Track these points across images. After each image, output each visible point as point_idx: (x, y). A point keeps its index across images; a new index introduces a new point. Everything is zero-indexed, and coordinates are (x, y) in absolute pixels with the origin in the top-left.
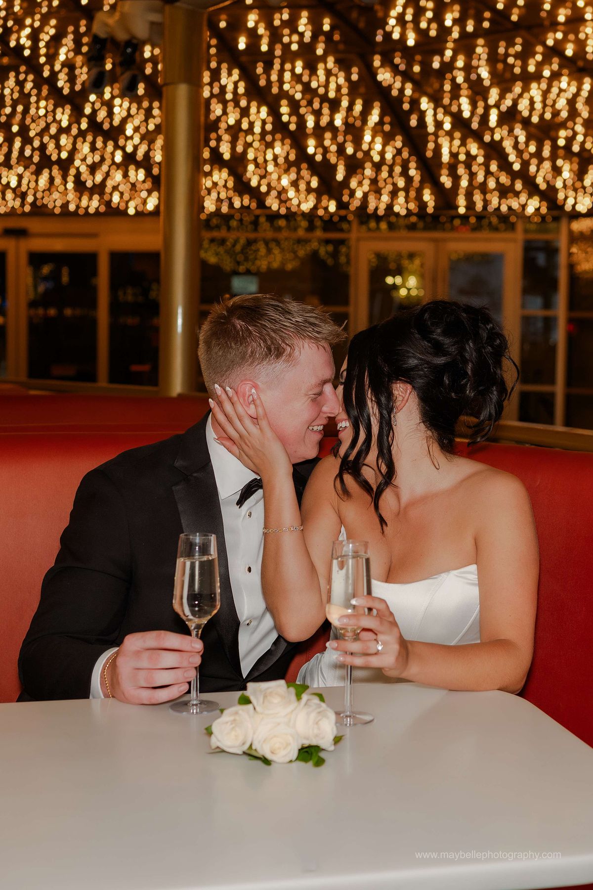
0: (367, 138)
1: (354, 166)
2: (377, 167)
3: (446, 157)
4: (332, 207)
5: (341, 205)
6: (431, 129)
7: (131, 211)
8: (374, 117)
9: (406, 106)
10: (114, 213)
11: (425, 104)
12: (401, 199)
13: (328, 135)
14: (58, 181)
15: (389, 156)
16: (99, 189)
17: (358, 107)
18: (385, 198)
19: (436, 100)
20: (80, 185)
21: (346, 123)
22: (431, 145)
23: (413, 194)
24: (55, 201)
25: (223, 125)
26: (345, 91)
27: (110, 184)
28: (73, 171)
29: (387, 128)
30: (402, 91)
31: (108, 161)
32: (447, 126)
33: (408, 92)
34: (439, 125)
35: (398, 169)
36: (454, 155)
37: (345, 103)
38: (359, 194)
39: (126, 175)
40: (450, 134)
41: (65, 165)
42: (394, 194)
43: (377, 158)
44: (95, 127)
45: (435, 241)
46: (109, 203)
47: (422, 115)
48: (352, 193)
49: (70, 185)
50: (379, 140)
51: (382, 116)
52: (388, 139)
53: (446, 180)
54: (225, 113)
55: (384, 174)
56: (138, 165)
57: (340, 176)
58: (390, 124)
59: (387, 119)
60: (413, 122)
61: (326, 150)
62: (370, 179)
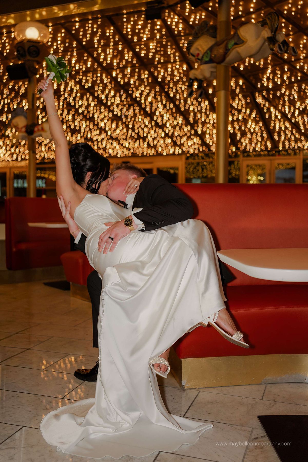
0: (250, 123)
1: (244, 134)
2: (252, 134)
3: (277, 129)
4: (234, 149)
5: (238, 149)
6: (273, 118)
7: (165, 154)
8: (253, 115)
9: (265, 111)
10: (159, 155)
11: (272, 109)
12: (259, 145)
13: (236, 123)
14: (142, 144)
15: (257, 129)
16: (155, 147)
17: (248, 112)
18: (253, 145)
19: (276, 108)
20: (149, 145)
21: (243, 118)
22: (272, 125)
23: (263, 143)
24: (139, 152)
25: (200, 121)
26: (244, 106)
27: (159, 144)
28: (147, 140)
29: (258, 119)
30: (264, 105)
31: (159, 136)
32: (279, 117)
33: (267, 105)
34: (276, 117)
35: (259, 134)
36: (280, 128)
37: (244, 111)
38: (244, 144)
39: (164, 141)
40: (280, 120)
41: (144, 139)
42: (256, 144)
43: (252, 130)
44: (157, 124)
45: (271, 160)
46: (157, 152)
47: (271, 113)
48: (242, 144)
49: (146, 145)
50: (254, 124)
51: (256, 115)
52: (257, 123)
53: (276, 138)
54: (201, 117)
55: (254, 136)
56: (169, 137)
57: (238, 138)
58: (259, 118)
59: (258, 116)
60: (267, 116)
61: (234, 128)
62: (249, 138)
